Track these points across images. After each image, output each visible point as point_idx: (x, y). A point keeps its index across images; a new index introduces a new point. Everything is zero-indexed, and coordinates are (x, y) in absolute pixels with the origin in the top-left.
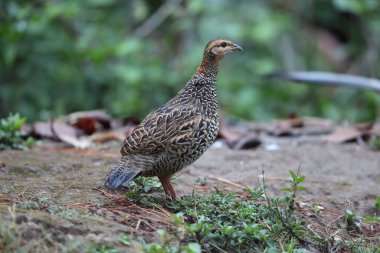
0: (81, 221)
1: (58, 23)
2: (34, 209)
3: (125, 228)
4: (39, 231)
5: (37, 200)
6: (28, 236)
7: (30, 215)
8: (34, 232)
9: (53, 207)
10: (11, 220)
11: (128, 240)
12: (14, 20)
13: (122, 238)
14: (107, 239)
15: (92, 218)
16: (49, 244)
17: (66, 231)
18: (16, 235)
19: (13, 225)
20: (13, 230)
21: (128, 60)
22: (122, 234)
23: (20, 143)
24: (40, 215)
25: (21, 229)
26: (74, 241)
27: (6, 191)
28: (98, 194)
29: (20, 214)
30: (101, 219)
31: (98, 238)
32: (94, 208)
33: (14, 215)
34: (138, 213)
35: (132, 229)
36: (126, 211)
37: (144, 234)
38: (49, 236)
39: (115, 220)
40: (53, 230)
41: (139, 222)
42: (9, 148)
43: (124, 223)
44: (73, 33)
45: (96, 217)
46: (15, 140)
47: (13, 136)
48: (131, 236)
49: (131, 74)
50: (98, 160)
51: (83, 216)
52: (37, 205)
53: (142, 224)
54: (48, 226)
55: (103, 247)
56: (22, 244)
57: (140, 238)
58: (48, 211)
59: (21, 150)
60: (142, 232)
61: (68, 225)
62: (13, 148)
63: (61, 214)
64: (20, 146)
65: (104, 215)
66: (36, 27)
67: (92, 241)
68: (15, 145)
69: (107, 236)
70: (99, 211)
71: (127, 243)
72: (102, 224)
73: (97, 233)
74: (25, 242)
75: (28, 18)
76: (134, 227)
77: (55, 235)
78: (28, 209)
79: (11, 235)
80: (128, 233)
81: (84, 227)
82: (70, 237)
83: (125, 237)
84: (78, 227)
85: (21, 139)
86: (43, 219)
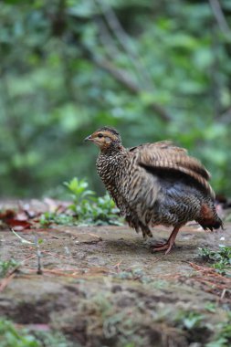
0: (171, 290)
1: (153, 110)
2: (128, 279)
3: (211, 296)
4: (132, 299)
5: (131, 271)
6: (122, 304)
7: (125, 285)
8: (128, 301)
9: (146, 278)
10: (107, 289)
11: (214, 307)
12: (111, 107)
13: (209, 306)
14: (195, 307)
15: (182, 287)
16: (142, 311)
17: (157, 299)
18: (112, 303)
19: (108, 294)
20: (108, 298)
21: (215, 144)
22: (208, 302)
23: (116, 219)
24: (134, 285)
25: (116, 298)
26: (165, 308)
27: (103, 263)
28: (187, 266)
29: (116, 284)
30: (190, 289)
31: (186, 306)
32: (183, 279)
33: (109, 285)
34: (223, 283)
35: (218, 298)
36: (212, 282)
37: (228, 303)
38: (141, 304)
39: (202, 289)
40: (145, 298)
41: (224, 291)
42: (105, 223)
43: (210, 292)
44: (165, 119)
45: (185, 287)
46: (111, 216)
47: (109, 213)
48: (217, 304)
49: (218, 157)
50: (187, 235)
51: (173, 286)
52: (130, 275)
53: (227, 293)
54: (141, 295)
55: (191, 314)
56: (117, 312)
57: (225, 306)
58: (141, 282)
59: (117, 225)
60: (227, 300)
61: (159, 294)
62: (110, 224)
63: (153, 284)
64: (116, 222)
65: (192, 285)
66: (130, 114)
67: (181, 309)
68: (111, 221)
69: (194, 304)
70: (188, 281)
71: (213, 310)
72: (190, 293)
73: (186, 301)
74: (120, 309)
75: (125, 106)
76: (220, 295)
77: (147, 303)
78: (123, 279)
79: (107, 303)
80: (213, 301)
81: (174, 296)
82: (161, 305)
83: (212, 305)
84: (168, 296)
85: (116, 216)
86: (136, 288)
